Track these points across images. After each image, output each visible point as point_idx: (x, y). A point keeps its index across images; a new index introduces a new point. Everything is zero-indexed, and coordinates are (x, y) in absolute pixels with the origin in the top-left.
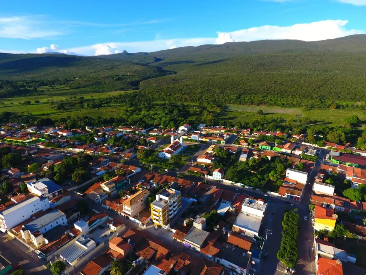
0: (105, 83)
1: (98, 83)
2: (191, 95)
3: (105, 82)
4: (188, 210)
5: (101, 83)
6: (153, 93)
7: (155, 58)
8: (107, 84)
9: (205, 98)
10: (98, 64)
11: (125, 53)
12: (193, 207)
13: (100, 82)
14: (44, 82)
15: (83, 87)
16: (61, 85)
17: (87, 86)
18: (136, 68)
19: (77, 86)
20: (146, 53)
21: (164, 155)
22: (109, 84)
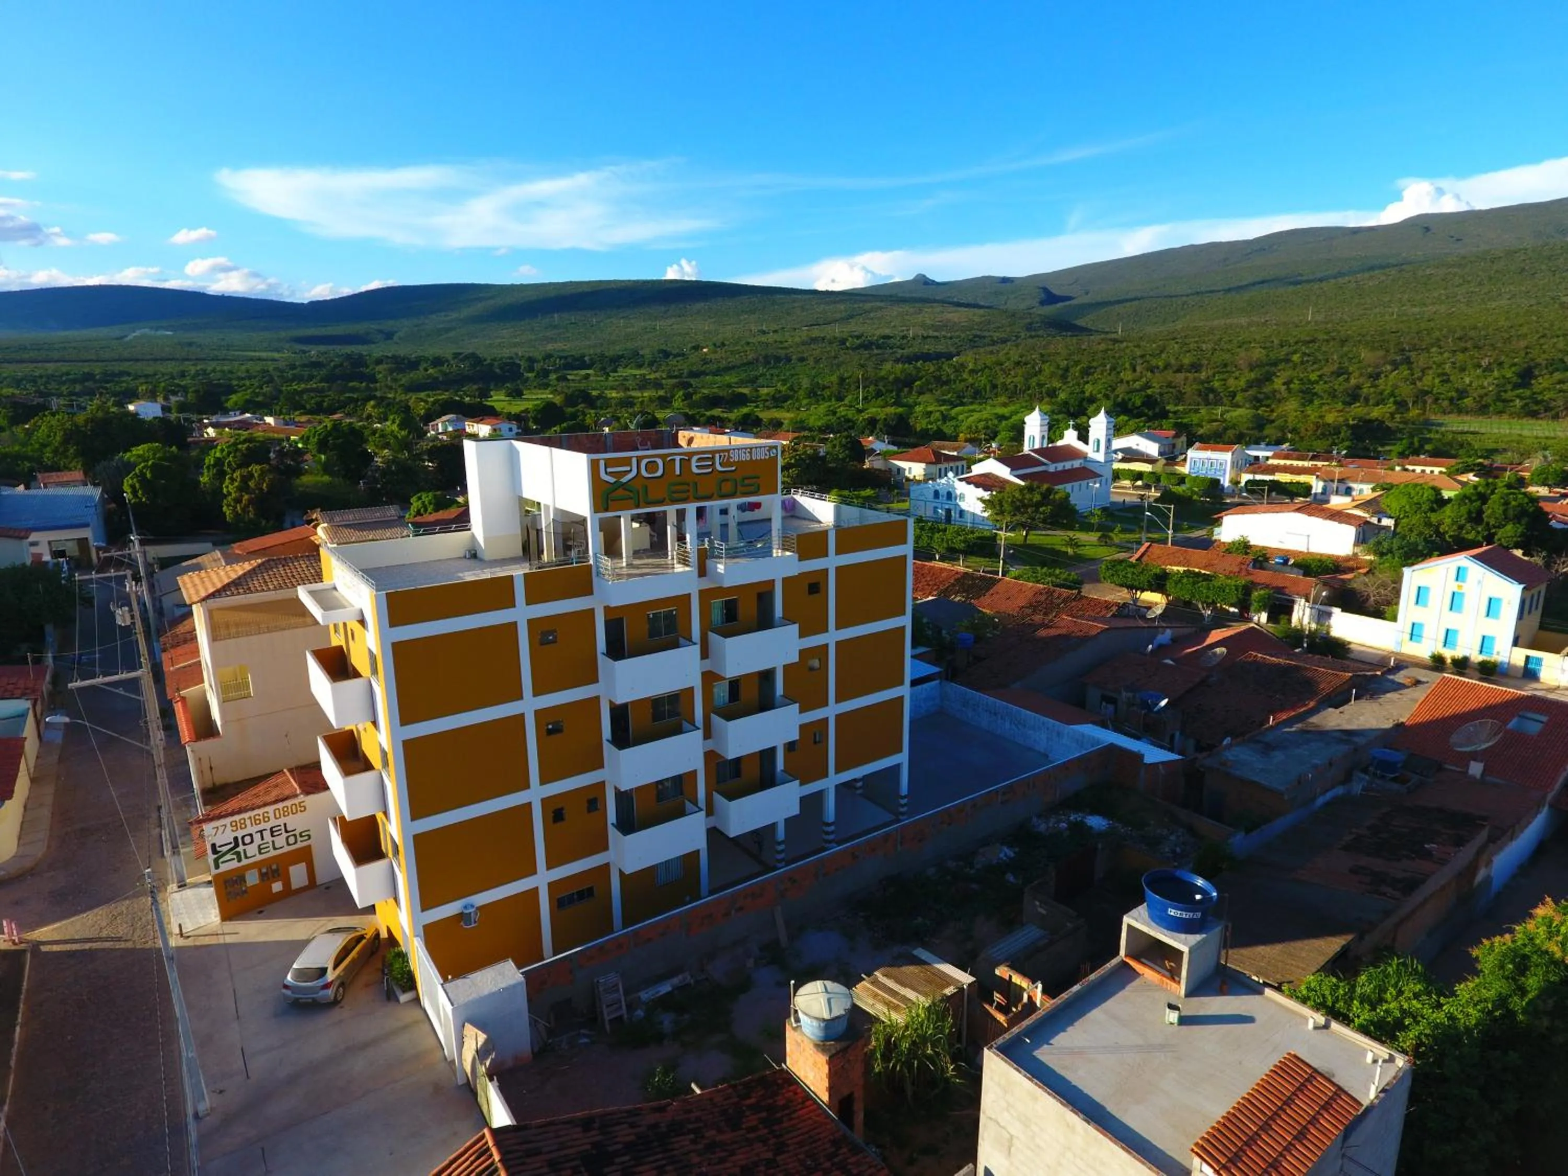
0: (802, 360)
1: (778, 359)
2: (1203, 375)
3: (805, 355)
4: (1006, 853)
5: (789, 360)
6: (997, 368)
7: (1045, 290)
8: (811, 361)
9: (1287, 384)
10: (796, 305)
11: (923, 281)
12: (1096, 822)
13: (783, 356)
14: (586, 358)
15: (716, 373)
16: (640, 366)
17: (733, 367)
18: (950, 316)
19: (694, 369)
20: (1005, 280)
21: (949, 496)
22: (817, 361)
